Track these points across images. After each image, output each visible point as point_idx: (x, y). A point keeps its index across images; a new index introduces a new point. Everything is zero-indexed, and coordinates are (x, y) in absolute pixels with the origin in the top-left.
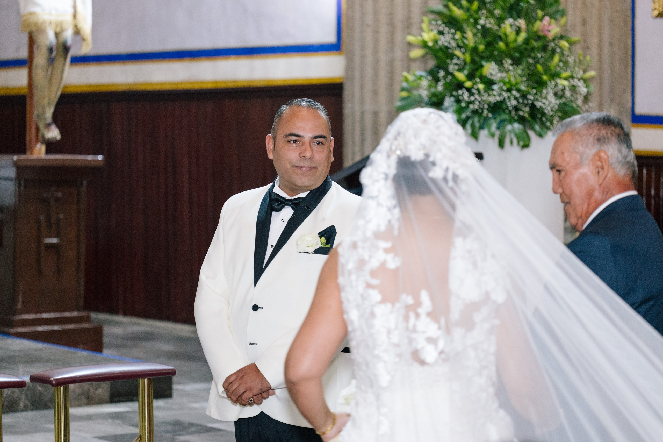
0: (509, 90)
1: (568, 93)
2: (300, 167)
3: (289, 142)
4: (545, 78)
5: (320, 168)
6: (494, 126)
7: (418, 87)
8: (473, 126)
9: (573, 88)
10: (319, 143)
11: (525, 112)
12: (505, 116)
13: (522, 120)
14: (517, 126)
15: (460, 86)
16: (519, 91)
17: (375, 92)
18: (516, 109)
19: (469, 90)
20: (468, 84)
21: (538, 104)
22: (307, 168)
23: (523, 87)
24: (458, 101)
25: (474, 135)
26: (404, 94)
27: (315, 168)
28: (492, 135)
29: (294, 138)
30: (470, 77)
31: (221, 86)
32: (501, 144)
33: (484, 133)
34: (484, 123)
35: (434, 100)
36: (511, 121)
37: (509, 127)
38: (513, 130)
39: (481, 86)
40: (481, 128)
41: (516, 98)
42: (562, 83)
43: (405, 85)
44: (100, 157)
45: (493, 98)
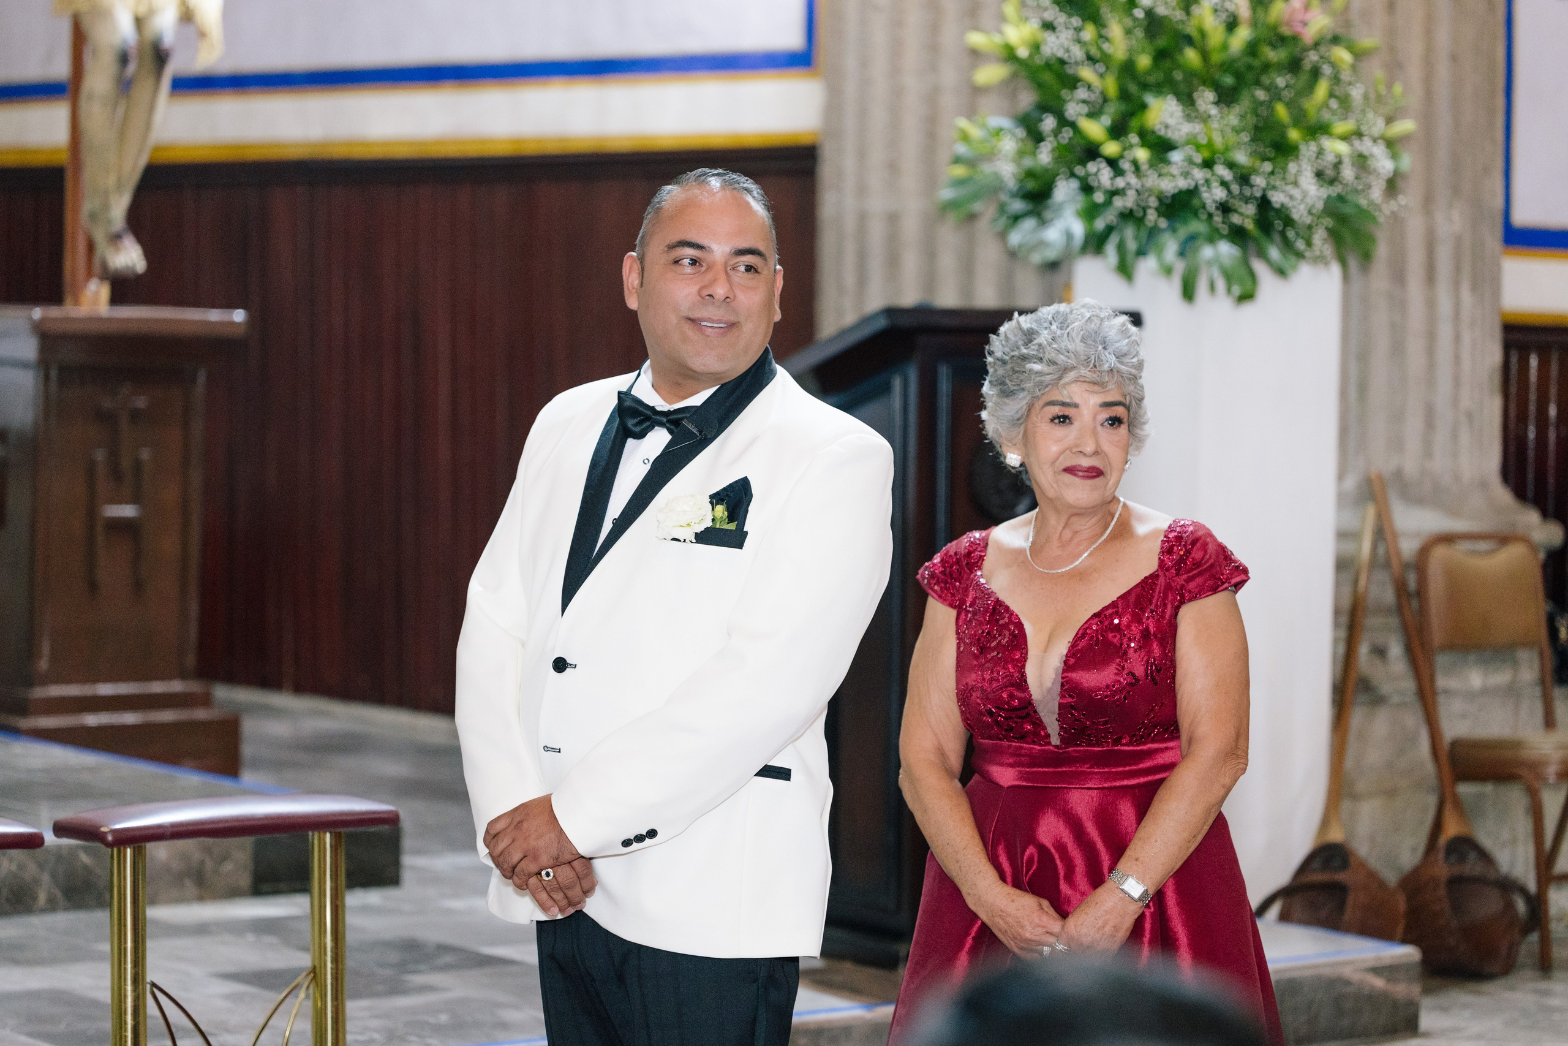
0: (1208, 164)
1: (1348, 173)
2: (699, 322)
3: (678, 262)
4: (1294, 135)
5: (747, 328)
6: (1171, 247)
7: (991, 156)
8: (1121, 248)
9: (1361, 161)
10: (747, 267)
11: (1246, 216)
12: (1197, 226)
13: (1238, 235)
14: (1226, 250)
15: (1092, 152)
16: (1231, 165)
17: (893, 168)
18: (1225, 208)
19: (1112, 163)
20: (1111, 148)
21: (1277, 198)
23: (1241, 158)
24: (1087, 189)
25: (1125, 271)
26: (959, 171)
27: (738, 325)
28: (1168, 271)
29: (690, 252)
30: (1117, 131)
31: (530, 149)
32: (1188, 292)
33: (1147, 266)
34: (1148, 243)
35: (1031, 185)
36: (1212, 238)
37: (1207, 252)
38: (1216, 260)
39: (1142, 154)
40: (1141, 253)
41: (1224, 184)
42: (1335, 147)
43: (961, 149)
44: (239, 316)
45: (1171, 184)
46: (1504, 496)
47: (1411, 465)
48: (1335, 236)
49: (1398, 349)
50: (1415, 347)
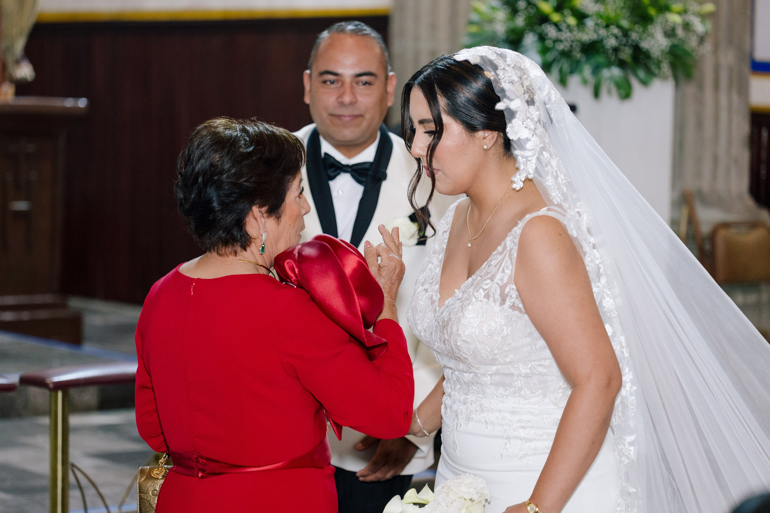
0: (607, 26)
1: (680, 32)
2: (339, 117)
3: (325, 82)
4: (652, 11)
5: (368, 116)
6: (587, 70)
7: (491, 21)
8: (561, 71)
9: (687, 26)
10: (366, 83)
11: (626, 54)
12: (601, 59)
13: (622, 64)
14: (616, 72)
15: (544, 19)
16: (619, 27)
17: (433, 27)
18: (616, 50)
19: (556, 25)
20: (556, 17)
21: (645, 45)
22: (349, 116)
23: (625, 23)
24: (542, 38)
25: (563, 82)
26: (474, 29)
27: (361, 116)
28: (585, 82)
29: (331, 77)
30: (558, 9)
32: (596, 94)
33: (574, 80)
34: (575, 68)
35: (512, 37)
36: (609, 65)
37: (606, 73)
38: (611, 78)
39: (572, 21)
40: (572, 72)
41: (617, 37)
42: (674, 18)
43: (474, 17)
44: (82, 103)
45: (588, 36)
46: (749, 202)
47: (705, 185)
48: (673, 66)
49: (700, 124)
50: (708, 124)
